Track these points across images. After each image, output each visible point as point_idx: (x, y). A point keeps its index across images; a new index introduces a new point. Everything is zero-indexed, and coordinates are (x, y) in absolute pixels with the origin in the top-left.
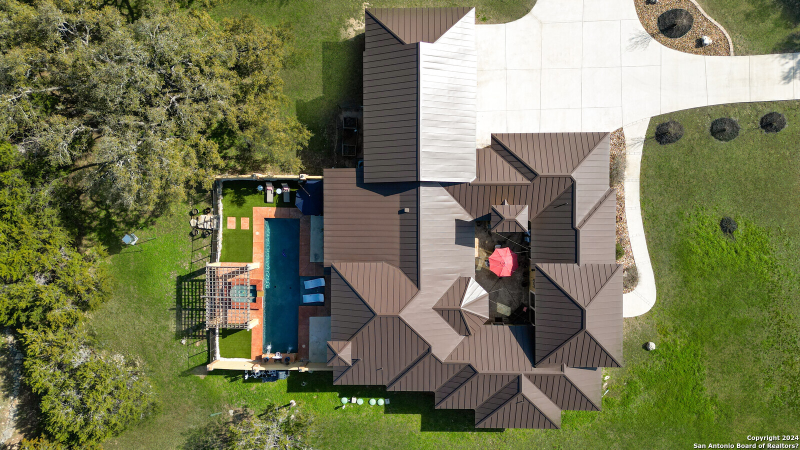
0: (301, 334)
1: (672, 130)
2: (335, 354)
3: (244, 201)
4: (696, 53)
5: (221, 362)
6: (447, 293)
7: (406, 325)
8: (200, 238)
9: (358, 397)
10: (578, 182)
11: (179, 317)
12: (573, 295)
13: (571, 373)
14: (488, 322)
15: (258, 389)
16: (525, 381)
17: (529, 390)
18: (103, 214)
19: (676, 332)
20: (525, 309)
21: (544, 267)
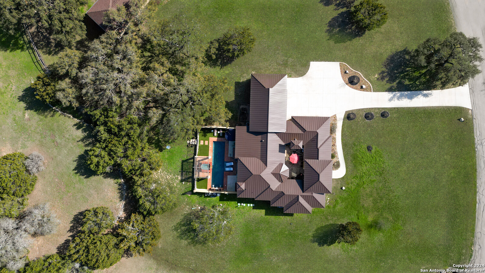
0: (224, 181)
1: (352, 116)
2: (239, 186)
3: (206, 135)
4: (361, 91)
5: (196, 190)
6: (276, 168)
7: (262, 178)
8: (191, 147)
9: (243, 203)
10: (319, 133)
11: (182, 175)
12: (316, 170)
13: (315, 195)
14: (289, 178)
15: (209, 200)
16: (300, 197)
17: (301, 200)
18: (157, 138)
19: (352, 184)
20: (301, 175)
21: (307, 160)
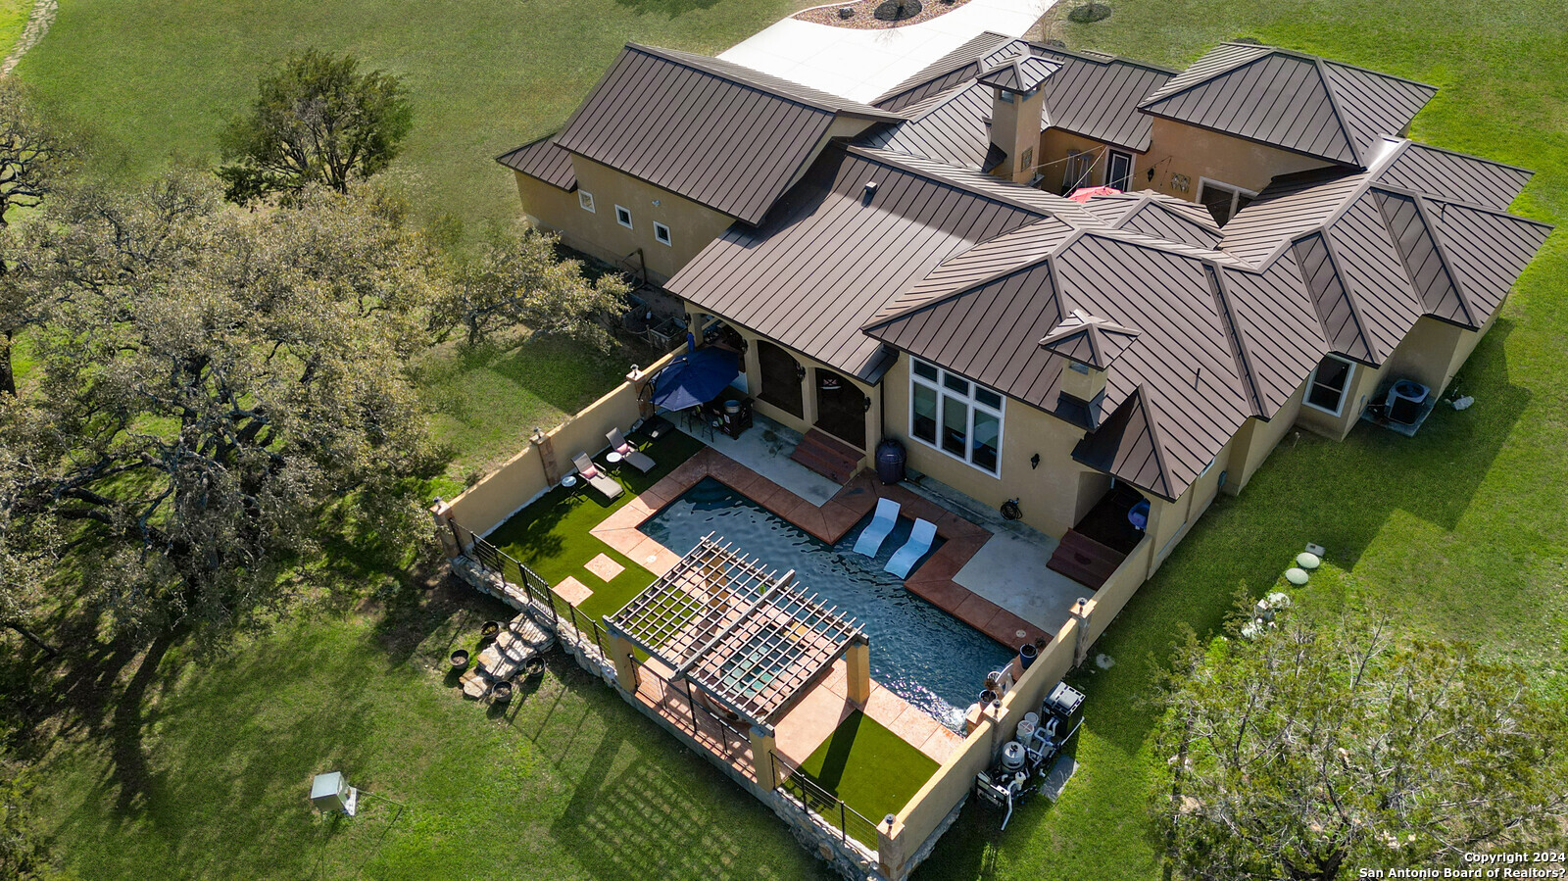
0: (981, 621)
3: (557, 540)
8: (523, 699)
